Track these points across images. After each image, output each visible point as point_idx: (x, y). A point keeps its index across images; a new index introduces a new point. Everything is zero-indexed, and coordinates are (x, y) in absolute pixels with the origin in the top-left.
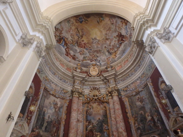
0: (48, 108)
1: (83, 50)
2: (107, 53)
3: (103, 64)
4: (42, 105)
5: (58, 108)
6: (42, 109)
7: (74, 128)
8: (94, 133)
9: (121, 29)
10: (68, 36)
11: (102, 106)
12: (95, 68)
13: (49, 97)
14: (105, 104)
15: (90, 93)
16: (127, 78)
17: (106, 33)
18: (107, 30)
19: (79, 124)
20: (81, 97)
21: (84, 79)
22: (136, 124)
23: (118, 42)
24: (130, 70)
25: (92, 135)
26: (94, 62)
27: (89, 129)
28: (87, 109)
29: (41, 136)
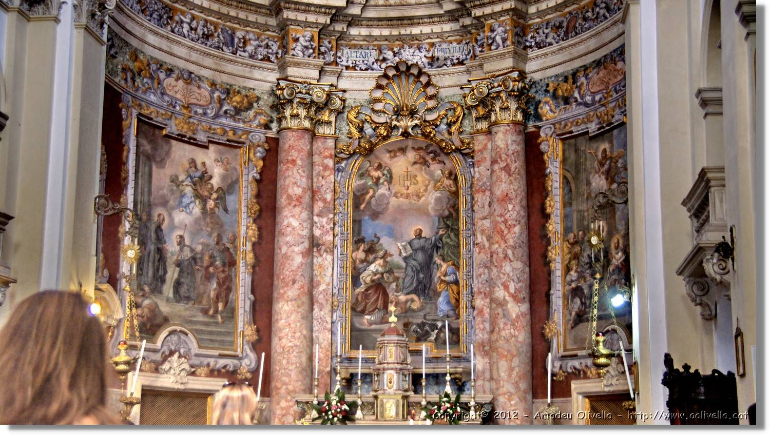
0: (171, 203)
4: (146, 199)
5: (215, 196)
6: (149, 215)
7: (294, 282)
8: (391, 297)
11: (436, 169)
13: (168, 153)
14: (457, 162)
19: (318, 261)
20: (329, 123)
21: (336, 13)
22: (573, 274)
25: (380, 303)
27: (368, 280)
28: (363, 181)
29: (166, 320)
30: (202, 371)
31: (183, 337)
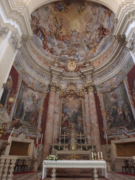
0: (27, 100)
1: (61, 44)
2: (86, 48)
3: (81, 59)
4: (21, 97)
5: (36, 101)
6: (21, 101)
7: (51, 119)
8: (69, 123)
9: (104, 21)
10: (46, 26)
11: (77, 100)
12: (73, 63)
13: (27, 90)
14: (81, 99)
15: (67, 88)
16: (104, 74)
17: (87, 25)
18: (88, 22)
19: (55, 115)
20: (58, 91)
21: (61, 73)
22: (108, 118)
23: (99, 36)
24: (108, 67)
25: (67, 125)
26: (72, 57)
27: (65, 120)
28: (64, 102)
29: (21, 125)
30: (29, 138)
31: (25, 129)
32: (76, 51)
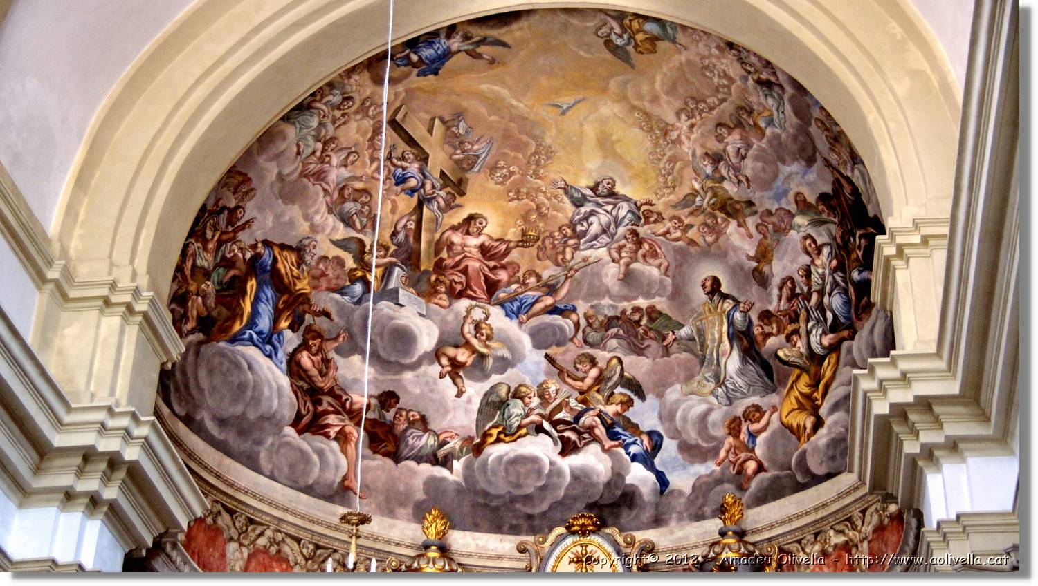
1: (477, 327)
2: (733, 363)
3: (683, 480)
10: (307, 217)
12: (590, 559)
17: (714, 146)
18: (719, 125)
26: (594, 460)
32: (636, 388)
